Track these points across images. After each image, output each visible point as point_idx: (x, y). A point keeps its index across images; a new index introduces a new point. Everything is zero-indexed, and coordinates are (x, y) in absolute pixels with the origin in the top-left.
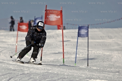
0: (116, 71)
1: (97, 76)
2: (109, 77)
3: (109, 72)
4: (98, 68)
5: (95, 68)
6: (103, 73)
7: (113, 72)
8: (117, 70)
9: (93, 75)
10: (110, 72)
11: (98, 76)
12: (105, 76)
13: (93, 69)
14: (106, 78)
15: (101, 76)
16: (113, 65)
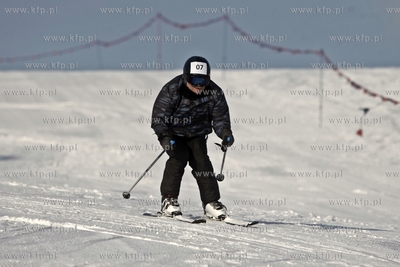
0: (74, 194)
1: (19, 206)
2: (53, 211)
3: (53, 195)
4: (24, 185)
5: (14, 184)
6: (38, 200)
7: (65, 198)
8: (78, 191)
9: (8, 204)
10: (56, 197)
11: (23, 207)
12: (41, 207)
13: (8, 186)
14: (45, 213)
15: (30, 208)
16: (67, 177)
